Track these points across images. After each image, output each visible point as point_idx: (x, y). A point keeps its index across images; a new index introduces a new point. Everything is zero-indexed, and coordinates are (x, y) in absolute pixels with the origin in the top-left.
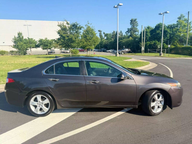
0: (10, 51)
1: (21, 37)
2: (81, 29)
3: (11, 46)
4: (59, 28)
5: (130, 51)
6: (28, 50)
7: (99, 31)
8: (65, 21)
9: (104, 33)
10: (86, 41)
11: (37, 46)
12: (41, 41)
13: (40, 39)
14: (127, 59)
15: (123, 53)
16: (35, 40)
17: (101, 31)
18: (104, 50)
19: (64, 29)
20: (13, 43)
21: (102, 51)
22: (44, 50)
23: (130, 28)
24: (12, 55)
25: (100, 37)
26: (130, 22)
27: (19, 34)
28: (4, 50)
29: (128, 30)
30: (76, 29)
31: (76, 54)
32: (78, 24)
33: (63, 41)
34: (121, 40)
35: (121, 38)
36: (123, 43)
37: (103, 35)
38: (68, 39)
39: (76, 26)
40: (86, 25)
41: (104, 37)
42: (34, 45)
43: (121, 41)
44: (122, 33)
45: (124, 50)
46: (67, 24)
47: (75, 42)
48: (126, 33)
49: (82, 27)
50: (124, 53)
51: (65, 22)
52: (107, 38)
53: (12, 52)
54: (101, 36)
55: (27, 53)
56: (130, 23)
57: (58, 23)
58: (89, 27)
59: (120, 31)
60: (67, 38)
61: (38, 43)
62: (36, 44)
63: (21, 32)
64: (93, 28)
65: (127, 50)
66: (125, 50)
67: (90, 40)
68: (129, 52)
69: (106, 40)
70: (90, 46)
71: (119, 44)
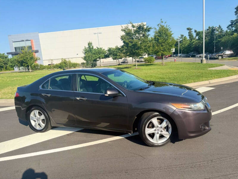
0: (82, 63)
1: (91, 47)
2: (149, 31)
3: (82, 58)
4: (123, 33)
5: (232, 54)
6: (98, 60)
7: (188, 29)
8: (131, 23)
9: (195, 31)
10: (158, 46)
11: (107, 56)
12: (110, 50)
13: (109, 48)
14: (214, 67)
15: (220, 57)
16: (104, 49)
17: (191, 29)
18: (194, 54)
19: (128, 34)
20: (83, 54)
21: (190, 57)
22: (114, 60)
23: (234, 20)
24: (83, 67)
25: (190, 38)
26: (235, 10)
27: (90, 44)
28: (76, 62)
29: (232, 23)
30: (142, 32)
31: (150, 63)
32: (144, 25)
33: (127, 48)
34: (219, 38)
35: (220, 36)
36: (222, 42)
37: (194, 34)
38: (132, 45)
39: (143, 28)
40: (159, 25)
41: (196, 37)
42: (103, 55)
43: (220, 40)
44: (222, 29)
45: (222, 53)
46: (132, 27)
47: (142, 48)
48: (228, 27)
49: (151, 27)
50: (222, 58)
51: (129, 25)
52: (199, 37)
53: (83, 64)
54: (190, 35)
55: (97, 64)
56: (236, 12)
57: (122, 27)
58: (163, 27)
59: (218, 26)
60: (130, 44)
61: (107, 53)
62: (106, 54)
63: (91, 42)
64: (168, 28)
65: (228, 52)
66: (224, 52)
67: (163, 43)
68: (231, 56)
69: (197, 40)
70: (163, 51)
71: (216, 44)
